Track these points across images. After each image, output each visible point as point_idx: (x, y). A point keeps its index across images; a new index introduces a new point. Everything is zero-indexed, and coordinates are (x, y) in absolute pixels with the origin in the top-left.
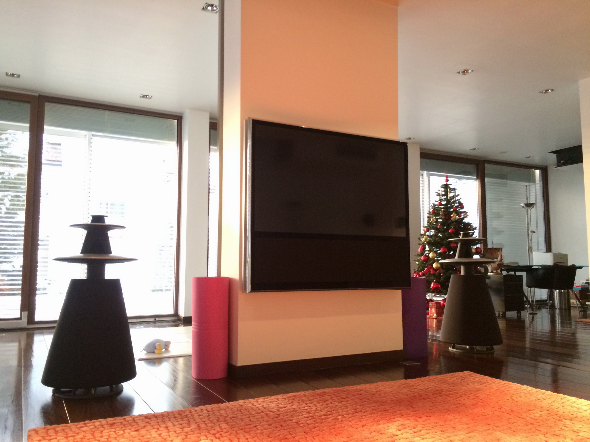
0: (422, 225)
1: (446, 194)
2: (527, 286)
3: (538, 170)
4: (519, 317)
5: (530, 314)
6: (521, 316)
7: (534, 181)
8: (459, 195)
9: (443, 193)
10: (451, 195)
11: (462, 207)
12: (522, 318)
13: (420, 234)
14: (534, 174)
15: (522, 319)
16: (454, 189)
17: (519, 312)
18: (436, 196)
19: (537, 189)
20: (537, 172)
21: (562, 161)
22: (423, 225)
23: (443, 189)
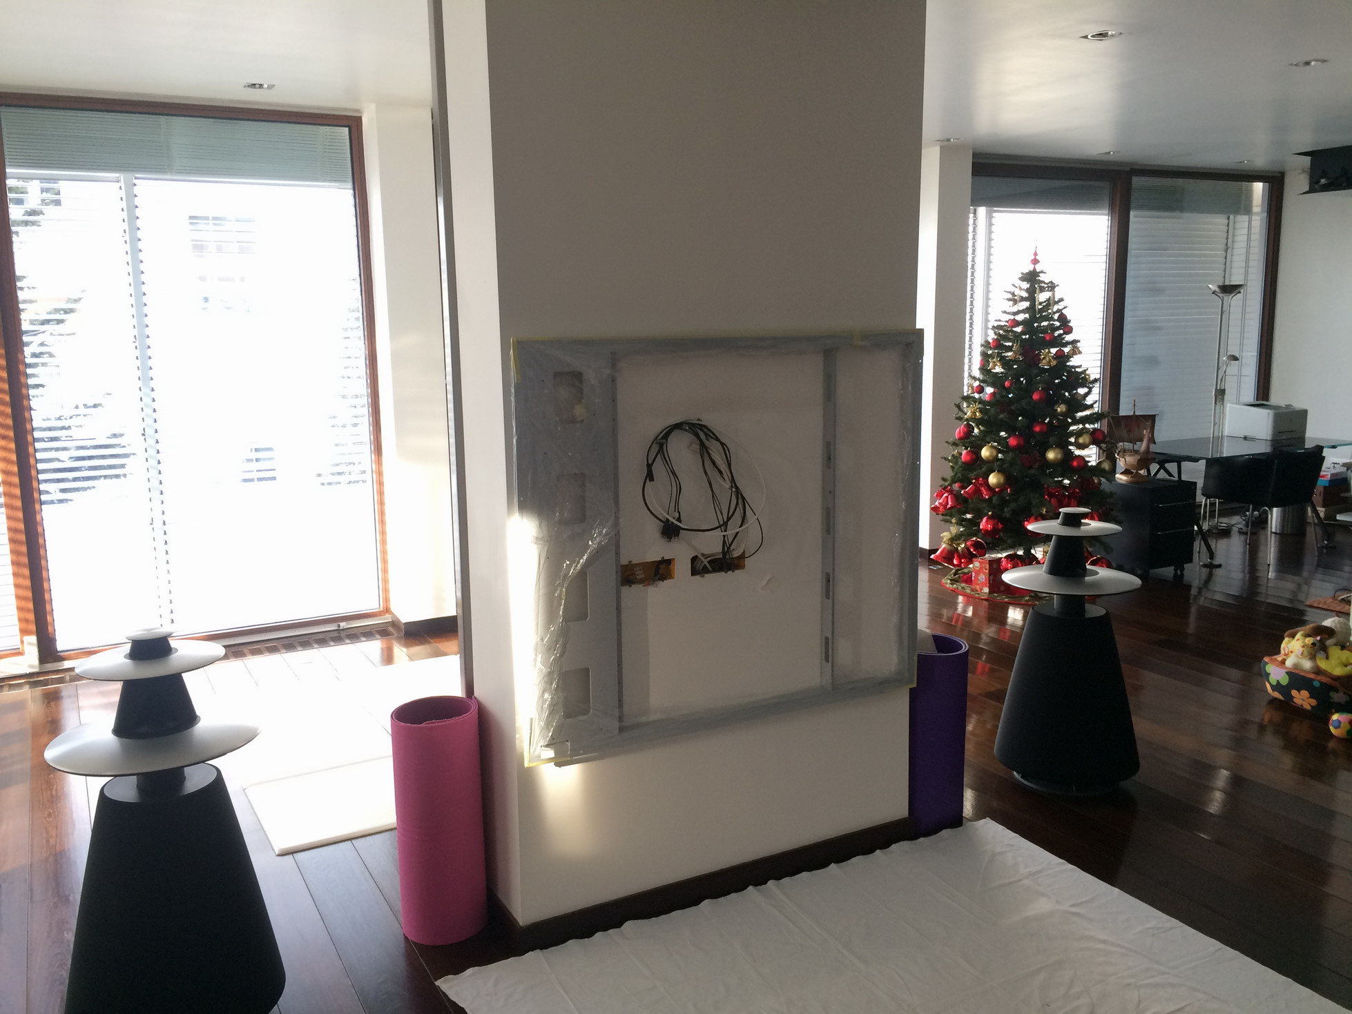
0: (966, 374)
1: (1031, 299)
2: (1203, 495)
3: (1261, 184)
4: (1179, 578)
5: (1205, 566)
6: (1182, 575)
7: (1248, 210)
8: (1061, 300)
9: (1025, 295)
10: (1042, 297)
11: (1069, 330)
12: (1185, 578)
13: (961, 396)
14: (1249, 195)
15: (1184, 583)
16: (1052, 287)
17: (1179, 566)
18: (1007, 301)
19: (1251, 228)
20: (1258, 188)
21: (1323, 181)
22: (969, 373)
23: (1026, 285)
